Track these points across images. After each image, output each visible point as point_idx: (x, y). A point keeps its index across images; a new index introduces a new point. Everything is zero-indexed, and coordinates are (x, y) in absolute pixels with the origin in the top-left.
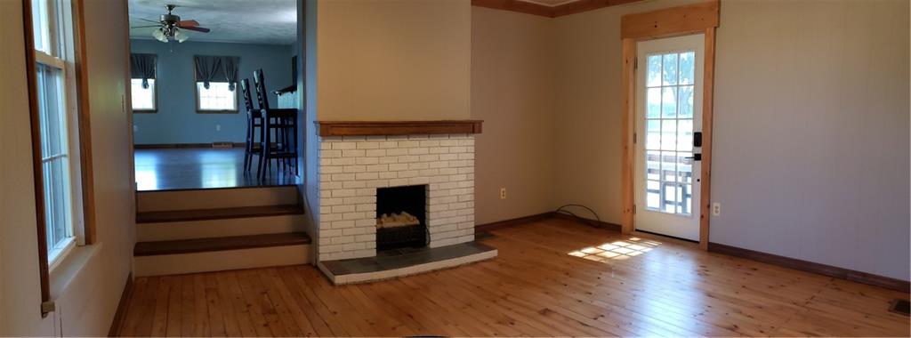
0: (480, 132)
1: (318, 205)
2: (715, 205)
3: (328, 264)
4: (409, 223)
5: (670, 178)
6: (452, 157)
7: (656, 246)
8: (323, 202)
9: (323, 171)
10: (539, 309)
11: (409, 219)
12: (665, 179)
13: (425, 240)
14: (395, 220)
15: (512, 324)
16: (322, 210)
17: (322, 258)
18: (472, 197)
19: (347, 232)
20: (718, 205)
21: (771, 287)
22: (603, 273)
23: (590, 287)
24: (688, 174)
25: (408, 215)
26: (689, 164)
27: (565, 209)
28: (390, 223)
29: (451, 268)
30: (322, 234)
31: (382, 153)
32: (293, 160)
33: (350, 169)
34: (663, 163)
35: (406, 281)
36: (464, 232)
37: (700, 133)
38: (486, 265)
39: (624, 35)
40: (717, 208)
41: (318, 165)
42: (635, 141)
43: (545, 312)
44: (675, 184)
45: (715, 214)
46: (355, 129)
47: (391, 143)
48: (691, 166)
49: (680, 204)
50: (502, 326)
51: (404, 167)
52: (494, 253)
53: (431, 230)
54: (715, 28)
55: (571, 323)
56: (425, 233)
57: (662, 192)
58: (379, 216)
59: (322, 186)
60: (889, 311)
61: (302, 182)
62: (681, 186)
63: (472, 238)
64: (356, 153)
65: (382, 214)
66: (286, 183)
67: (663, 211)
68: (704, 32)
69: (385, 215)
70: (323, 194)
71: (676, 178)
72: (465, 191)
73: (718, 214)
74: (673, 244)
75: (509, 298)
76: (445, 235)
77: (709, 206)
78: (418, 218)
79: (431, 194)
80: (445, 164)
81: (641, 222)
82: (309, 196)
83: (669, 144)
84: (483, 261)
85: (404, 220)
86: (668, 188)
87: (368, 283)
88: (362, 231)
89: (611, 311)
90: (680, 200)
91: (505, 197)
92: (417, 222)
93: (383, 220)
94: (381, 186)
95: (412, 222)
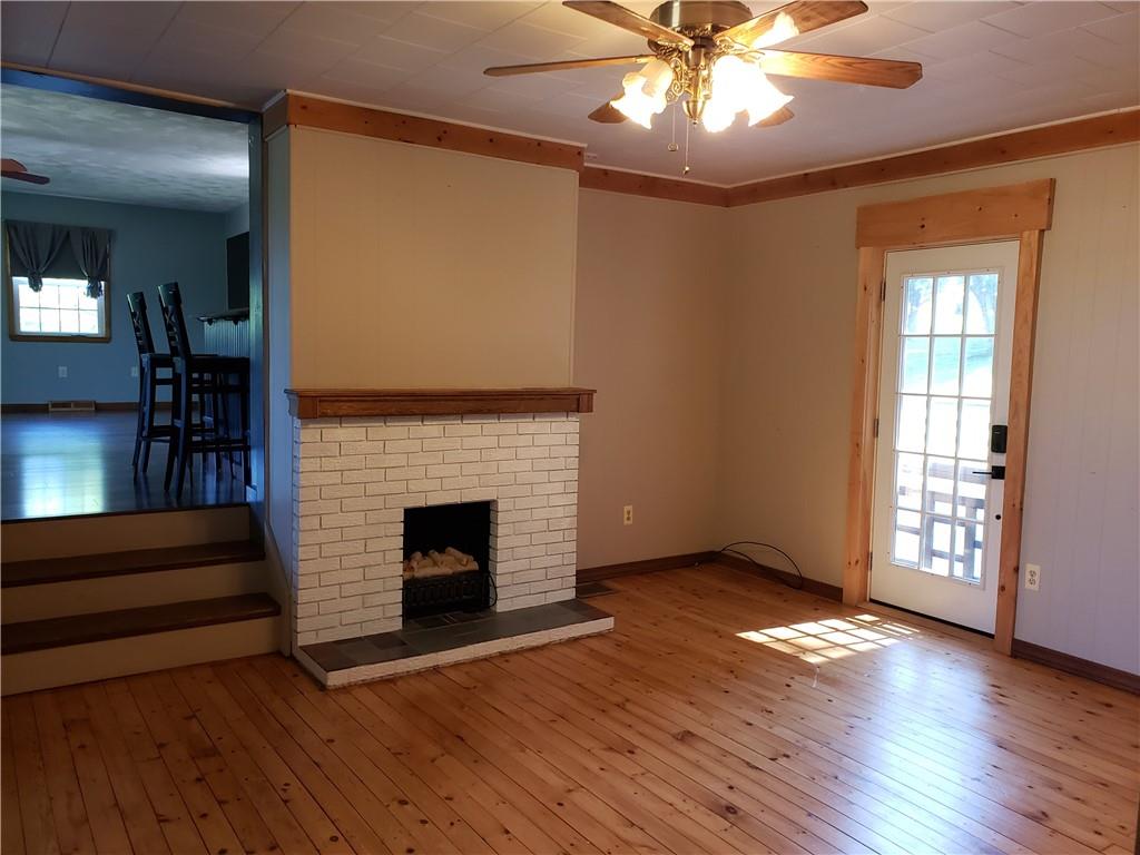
0: (590, 409)
1: (294, 544)
2: (1030, 568)
3: (315, 651)
4: (460, 568)
5: (943, 508)
6: (536, 452)
7: (908, 636)
8: (303, 538)
9: (303, 483)
10: (675, 731)
11: (459, 561)
12: (932, 508)
13: (489, 598)
14: (435, 564)
15: (631, 752)
16: (302, 553)
17: (304, 639)
18: (570, 522)
19: (347, 590)
20: (1036, 568)
22: (797, 677)
23: (772, 701)
24: (979, 504)
25: (459, 554)
26: (982, 483)
28: (427, 568)
29: (533, 649)
30: (303, 596)
31: (415, 446)
32: (238, 455)
33: (354, 476)
34: (930, 480)
35: (452, 674)
36: (556, 584)
37: (1006, 427)
38: (594, 644)
39: (862, 239)
40: (1033, 574)
41: (294, 471)
42: (875, 433)
43: (686, 737)
44: (952, 520)
45: (1028, 585)
46: (364, 405)
47: (432, 428)
48: (984, 487)
49: (960, 559)
50: (612, 755)
51: (454, 470)
52: (606, 624)
53: (499, 581)
54: (1042, 232)
55: (728, 760)
56: (488, 585)
57: (926, 532)
58: (407, 556)
59: (302, 509)
61: (260, 497)
62: (963, 525)
63: (570, 594)
64: (366, 446)
65: (413, 551)
66: (222, 501)
67: (924, 569)
68: (1020, 238)
69: (418, 555)
70: (304, 524)
71: (954, 510)
72: (560, 512)
73: (1035, 587)
74: (942, 635)
75: (629, 706)
76: (525, 589)
77: (1017, 570)
78: (476, 559)
79: (501, 518)
80: (527, 465)
81: (882, 585)
82: (275, 524)
83: (942, 444)
84: (589, 636)
85: (450, 563)
86: (937, 525)
87: (388, 680)
88: (377, 586)
89: (804, 749)
90: (960, 550)
91: (630, 522)
92: (474, 566)
93: (414, 564)
94: (410, 505)
95: (465, 566)
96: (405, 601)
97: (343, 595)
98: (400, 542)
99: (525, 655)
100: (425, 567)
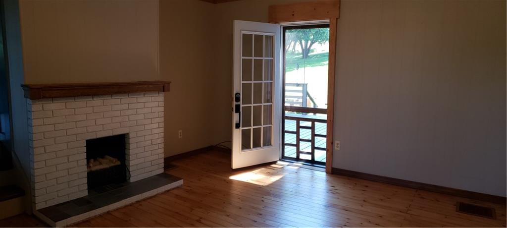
1: (31, 161)
2: (336, 142)
4: (112, 165)
6: (146, 110)
8: (37, 158)
11: (111, 161)
13: (126, 176)
14: (101, 164)
16: (36, 165)
17: (39, 206)
19: (61, 180)
20: (339, 142)
21: (382, 200)
23: (259, 209)
25: (111, 158)
27: (223, 144)
28: (96, 167)
29: (151, 198)
30: (37, 186)
31: (89, 110)
35: (116, 214)
36: (155, 167)
38: (176, 192)
40: (337, 144)
45: (336, 148)
46: (64, 92)
47: (97, 102)
51: (109, 121)
52: (180, 183)
53: (131, 169)
54: (337, 19)
56: (126, 171)
57: (298, 133)
58: (88, 162)
59: (35, 144)
60: (457, 211)
63: (162, 171)
64: (66, 112)
69: (92, 160)
70: (36, 151)
72: (157, 136)
73: (338, 149)
75: (202, 221)
76: (142, 171)
77: (332, 143)
78: (119, 160)
79: (131, 141)
80: (142, 116)
84: (173, 189)
85: (107, 163)
88: (75, 177)
91: (181, 137)
92: (118, 163)
93: (91, 165)
94: (89, 138)
95: (114, 163)
96: (89, 183)
97: (59, 183)
98: (85, 156)
99: (148, 201)
100: (96, 165)
